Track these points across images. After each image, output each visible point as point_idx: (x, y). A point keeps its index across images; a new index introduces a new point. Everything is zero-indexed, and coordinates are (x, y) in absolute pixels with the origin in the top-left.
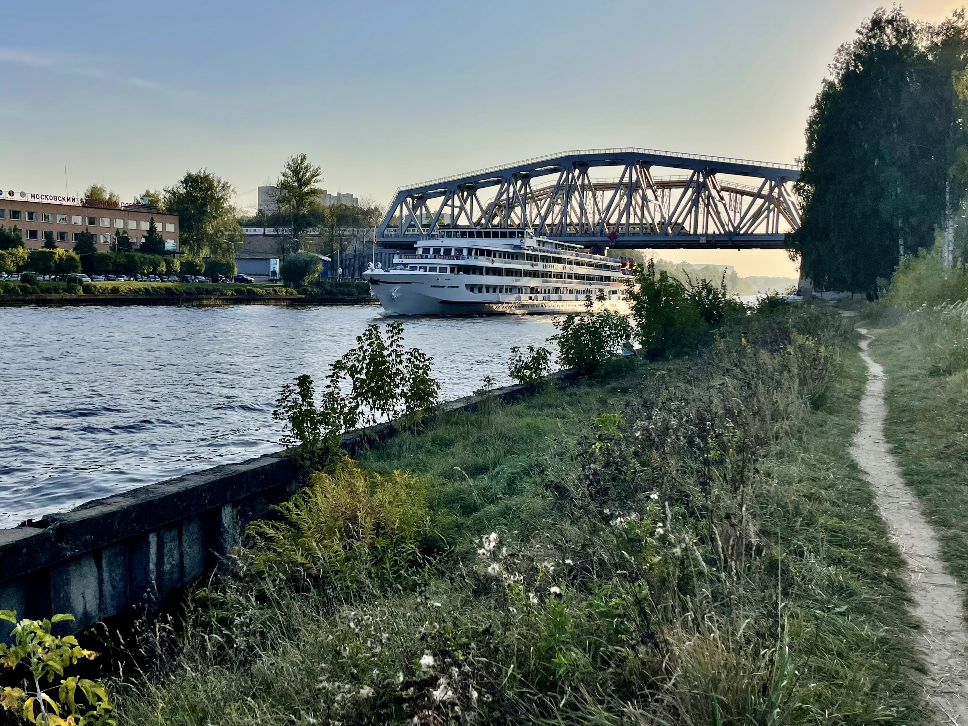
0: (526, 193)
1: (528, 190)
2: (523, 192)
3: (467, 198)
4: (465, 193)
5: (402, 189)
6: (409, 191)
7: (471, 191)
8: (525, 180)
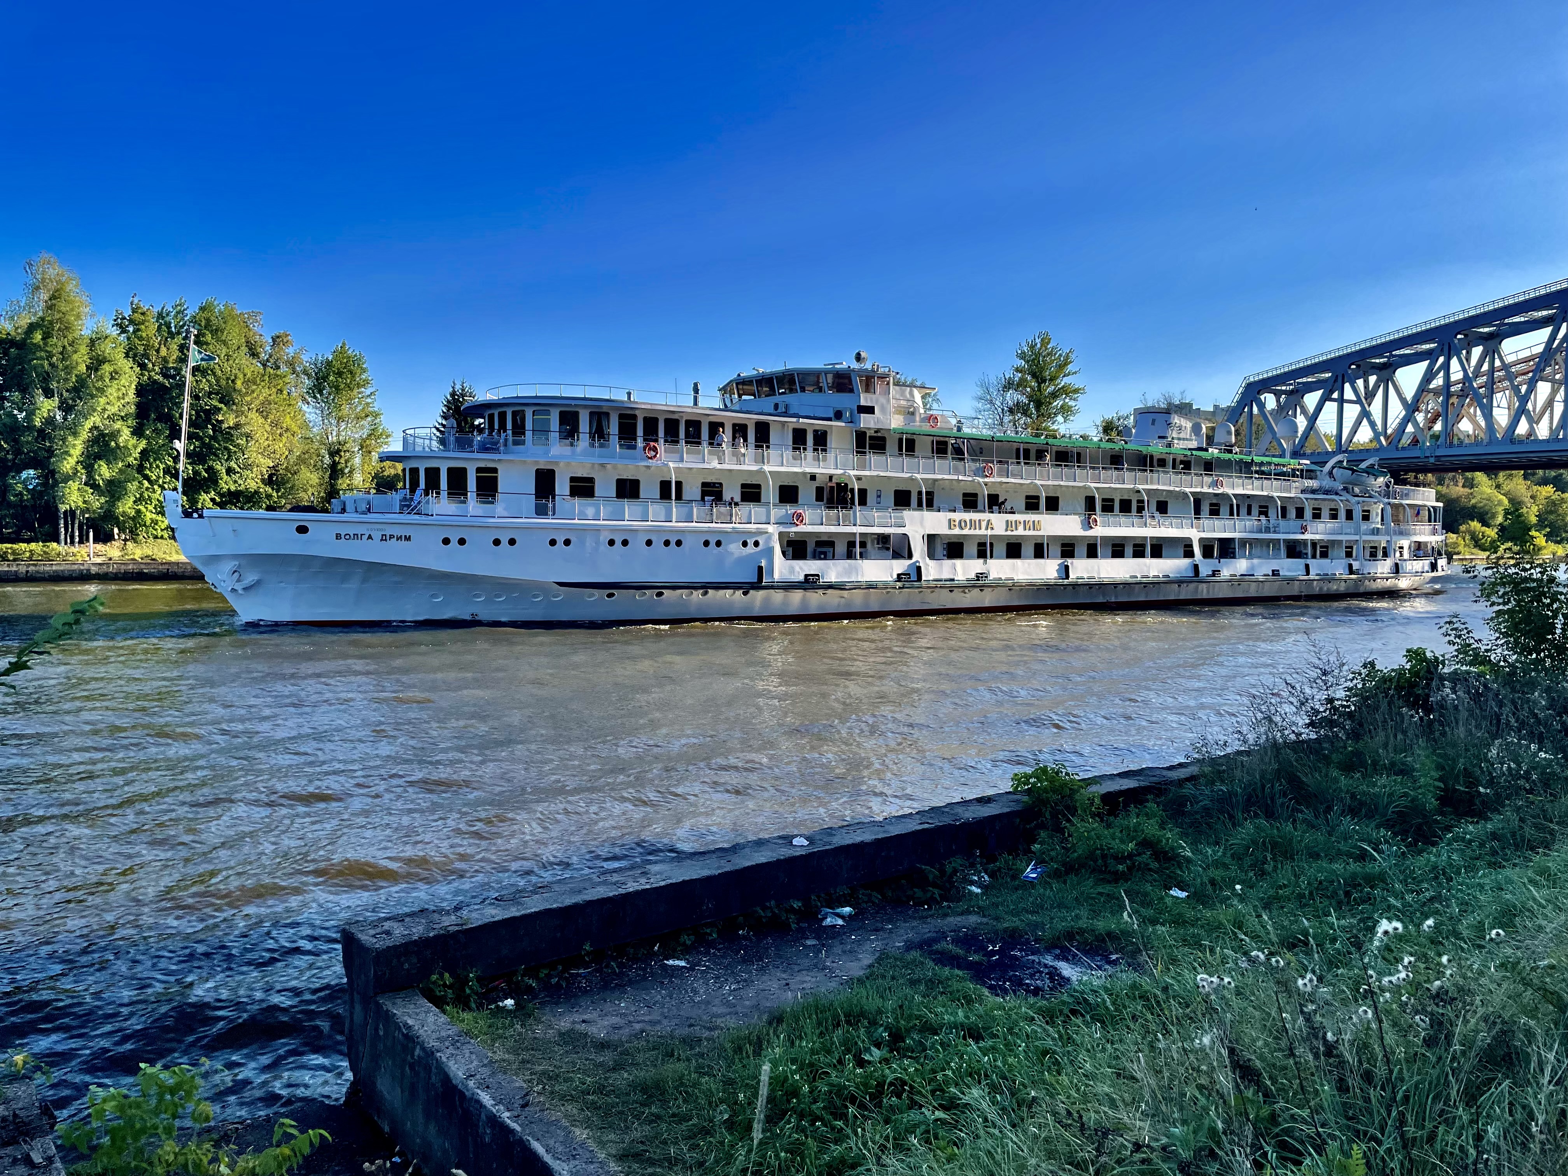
0: (1492, 369)
1: (1497, 363)
2: (1485, 367)
3: (1377, 386)
4: (1373, 379)
5: (1252, 379)
6: (1263, 381)
7: (1385, 373)
8: (1491, 344)
